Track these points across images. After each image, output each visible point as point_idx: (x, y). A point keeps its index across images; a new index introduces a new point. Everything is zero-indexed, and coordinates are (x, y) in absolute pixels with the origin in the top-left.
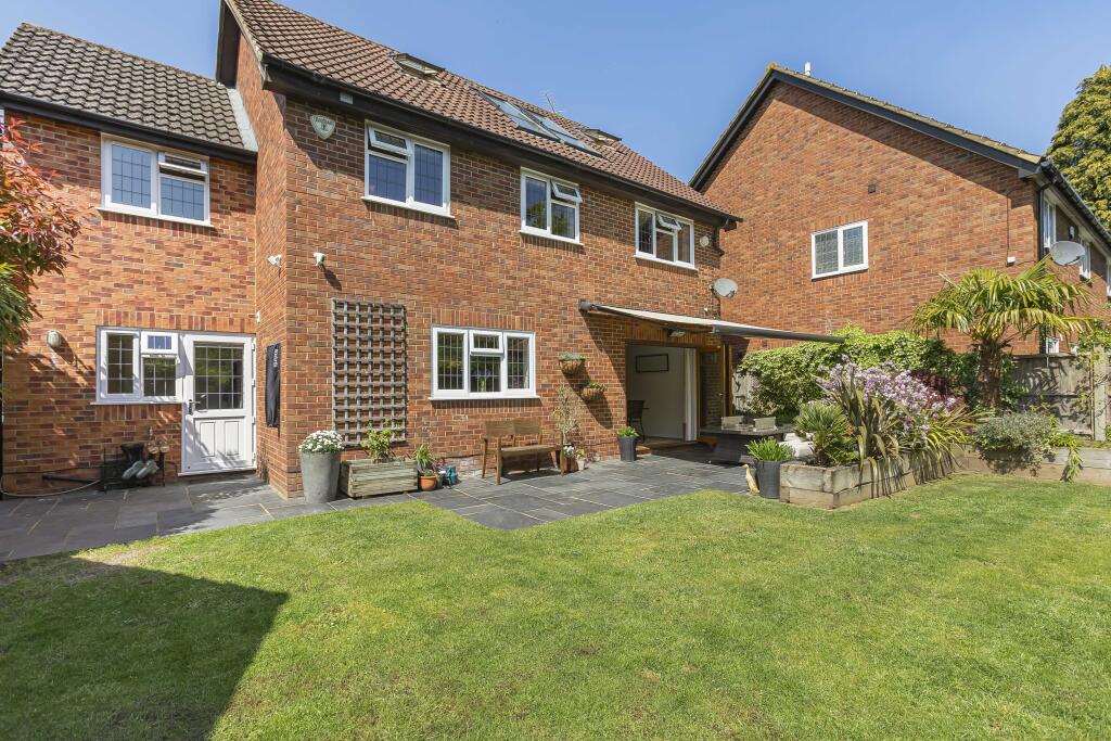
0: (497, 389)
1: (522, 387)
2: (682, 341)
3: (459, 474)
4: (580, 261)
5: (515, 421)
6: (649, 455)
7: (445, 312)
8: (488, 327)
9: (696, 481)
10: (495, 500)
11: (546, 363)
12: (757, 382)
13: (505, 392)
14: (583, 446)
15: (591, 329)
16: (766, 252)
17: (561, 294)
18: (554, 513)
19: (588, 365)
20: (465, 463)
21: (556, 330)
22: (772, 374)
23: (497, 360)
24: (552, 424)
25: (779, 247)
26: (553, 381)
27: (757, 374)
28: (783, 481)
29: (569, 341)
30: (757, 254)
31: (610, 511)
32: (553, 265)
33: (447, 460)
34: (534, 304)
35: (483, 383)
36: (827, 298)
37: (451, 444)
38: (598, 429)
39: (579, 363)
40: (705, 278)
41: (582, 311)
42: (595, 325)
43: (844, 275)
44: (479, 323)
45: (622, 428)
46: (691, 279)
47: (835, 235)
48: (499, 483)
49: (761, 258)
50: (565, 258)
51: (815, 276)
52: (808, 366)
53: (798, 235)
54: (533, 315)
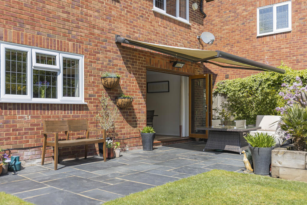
0: (55, 96)
1: (73, 95)
2: (181, 71)
3: (22, 162)
4: (116, 7)
5: (68, 120)
6: (161, 146)
7: (11, 32)
8: (48, 48)
9: (202, 164)
10: (53, 183)
11: (92, 79)
12: (224, 99)
13: (60, 99)
14: (118, 140)
15: (123, 57)
16: (228, 19)
17: (103, 30)
18: (106, 192)
19: (121, 82)
20: (27, 154)
21: (98, 55)
22: (234, 95)
23: (55, 74)
24: (96, 124)
25: (237, 16)
26: (97, 93)
27: (224, 95)
28: (274, 162)
29: (109, 64)
30: (223, 20)
31: (153, 189)
32: (97, 7)
33: (12, 151)
34: (83, 34)
35: (43, 92)
36: (266, 48)
37: (16, 138)
38: (128, 128)
39: (116, 80)
40: (196, 31)
41: (118, 43)
42: (126, 55)
43: (277, 34)
44: (41, 44)
45: (143, 127)
46: (186, 30)
47: (271, 10)
48: (56, 169)
49: (225, 23)
50: (106, 4)
51: (258, 35)
52: (257, 89)
53: (249, 9)
54: (82, 43)
